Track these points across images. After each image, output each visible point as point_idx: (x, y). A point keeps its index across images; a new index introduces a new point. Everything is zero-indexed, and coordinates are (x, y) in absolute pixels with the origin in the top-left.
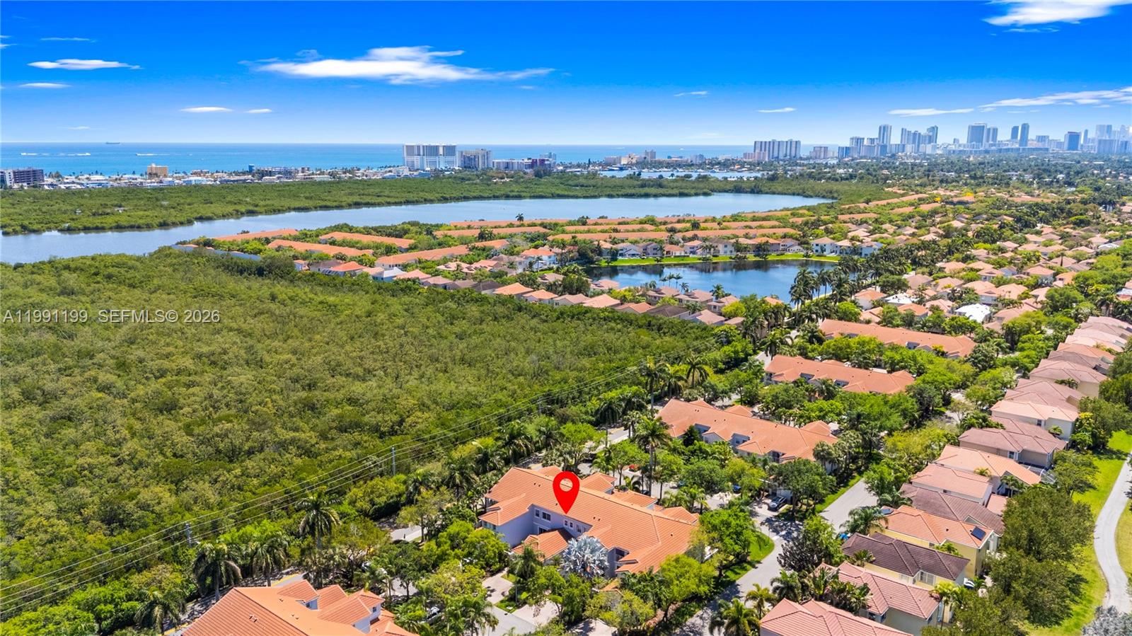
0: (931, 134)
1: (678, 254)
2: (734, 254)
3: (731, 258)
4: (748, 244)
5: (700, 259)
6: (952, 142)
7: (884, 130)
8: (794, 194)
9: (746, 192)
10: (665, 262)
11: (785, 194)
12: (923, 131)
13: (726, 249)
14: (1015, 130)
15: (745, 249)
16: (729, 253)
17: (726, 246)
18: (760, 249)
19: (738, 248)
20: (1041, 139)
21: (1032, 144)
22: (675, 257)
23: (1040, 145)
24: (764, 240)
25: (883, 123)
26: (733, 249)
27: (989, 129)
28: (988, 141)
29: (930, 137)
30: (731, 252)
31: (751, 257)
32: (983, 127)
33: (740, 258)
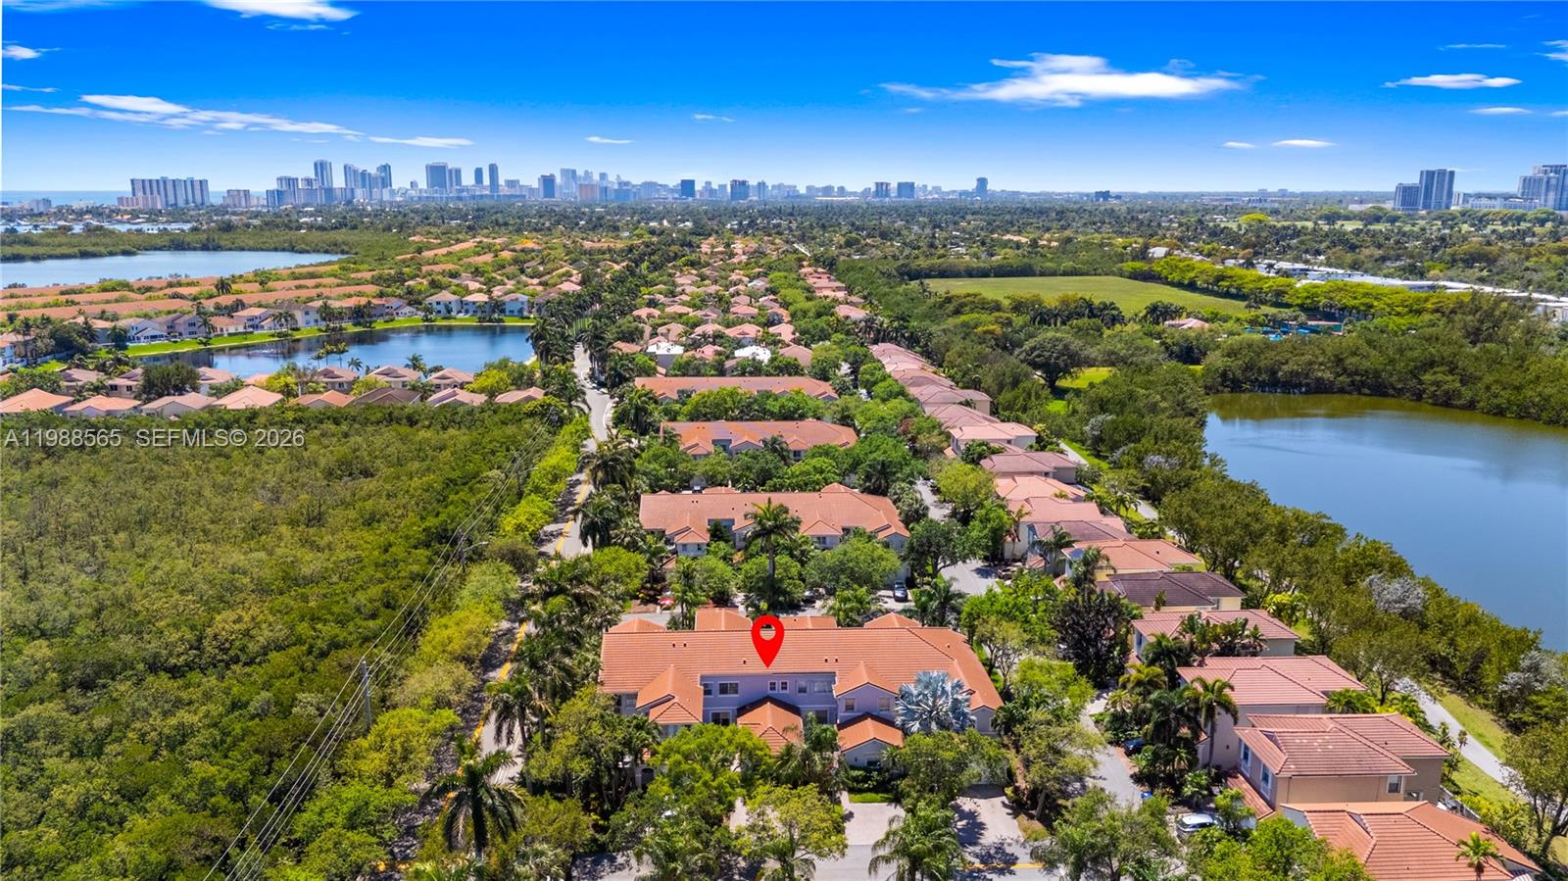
0: (383, 174)
1: (232, 330)
2: (323, 325)
3: (320, 330)
4: (341, 308)
5: (273, 336)
6: (409, 187)
7: (321, 167)
8: (276, 250)
9: (195, 249)
10: (216, 344)
11: (262, 250)
12: (372, 170)
13: (308, 317)
14: (479, 173)
15: (339, 316)
16: (312, 323)
17: (307, 313)
18: (359, 314)
19: (327, 313)
20: (512, 184)
21: (504, 190)
22: (230, 335)
23: (512, 192)
24: (363, 301)
25: (319, 158)
26: (318, 317)
27: (450, 171)
28: (451, 185)
29: (383, 179)
30: (316, 321)
31: (350, 328)
32: (444, 167)
33: (334, 329)
